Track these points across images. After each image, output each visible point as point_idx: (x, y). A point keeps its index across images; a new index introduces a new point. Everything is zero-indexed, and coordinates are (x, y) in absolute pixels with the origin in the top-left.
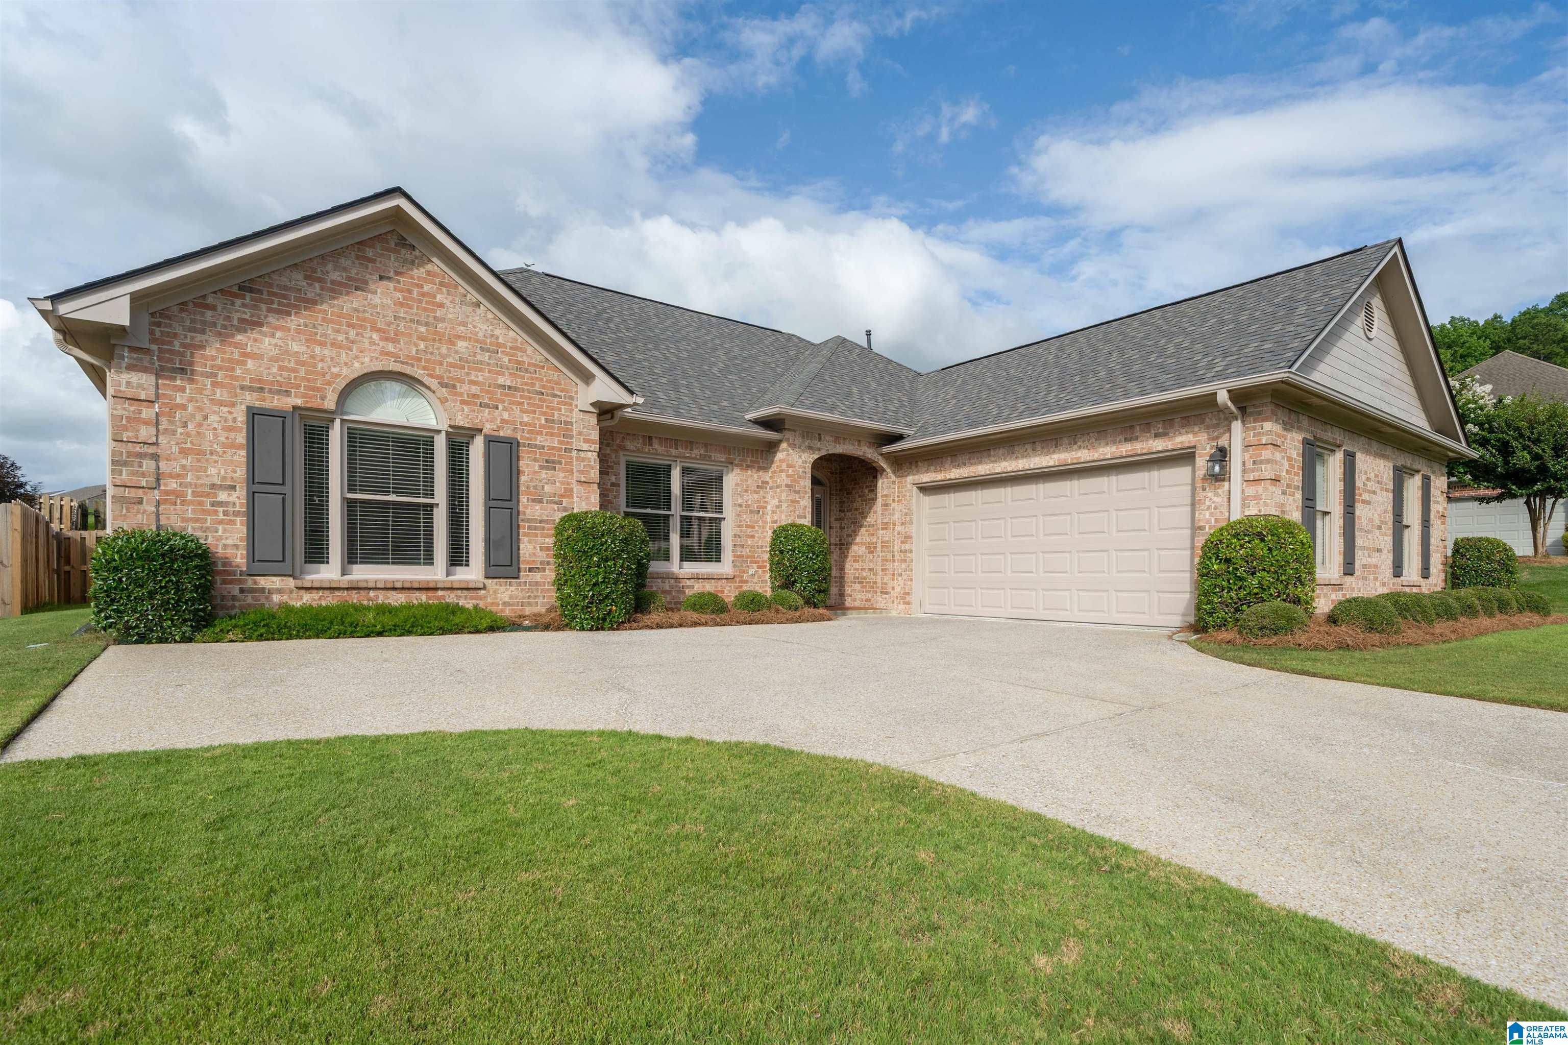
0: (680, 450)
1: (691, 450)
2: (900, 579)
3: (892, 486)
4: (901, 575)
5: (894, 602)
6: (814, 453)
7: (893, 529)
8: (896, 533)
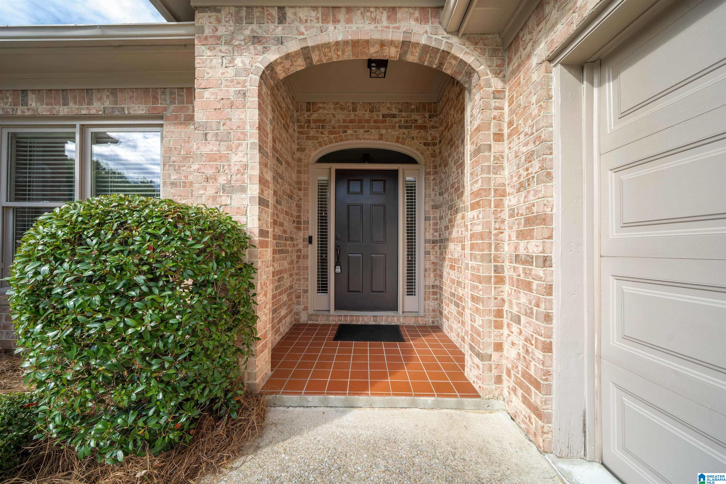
0: (71, 105)
1: (90, 103)
2: (515, 328)
3: (494, 103)
4: (518, 321)
5: (499, 380)
6: (266, 49)
7: (499, 204)
8: (505, 215)
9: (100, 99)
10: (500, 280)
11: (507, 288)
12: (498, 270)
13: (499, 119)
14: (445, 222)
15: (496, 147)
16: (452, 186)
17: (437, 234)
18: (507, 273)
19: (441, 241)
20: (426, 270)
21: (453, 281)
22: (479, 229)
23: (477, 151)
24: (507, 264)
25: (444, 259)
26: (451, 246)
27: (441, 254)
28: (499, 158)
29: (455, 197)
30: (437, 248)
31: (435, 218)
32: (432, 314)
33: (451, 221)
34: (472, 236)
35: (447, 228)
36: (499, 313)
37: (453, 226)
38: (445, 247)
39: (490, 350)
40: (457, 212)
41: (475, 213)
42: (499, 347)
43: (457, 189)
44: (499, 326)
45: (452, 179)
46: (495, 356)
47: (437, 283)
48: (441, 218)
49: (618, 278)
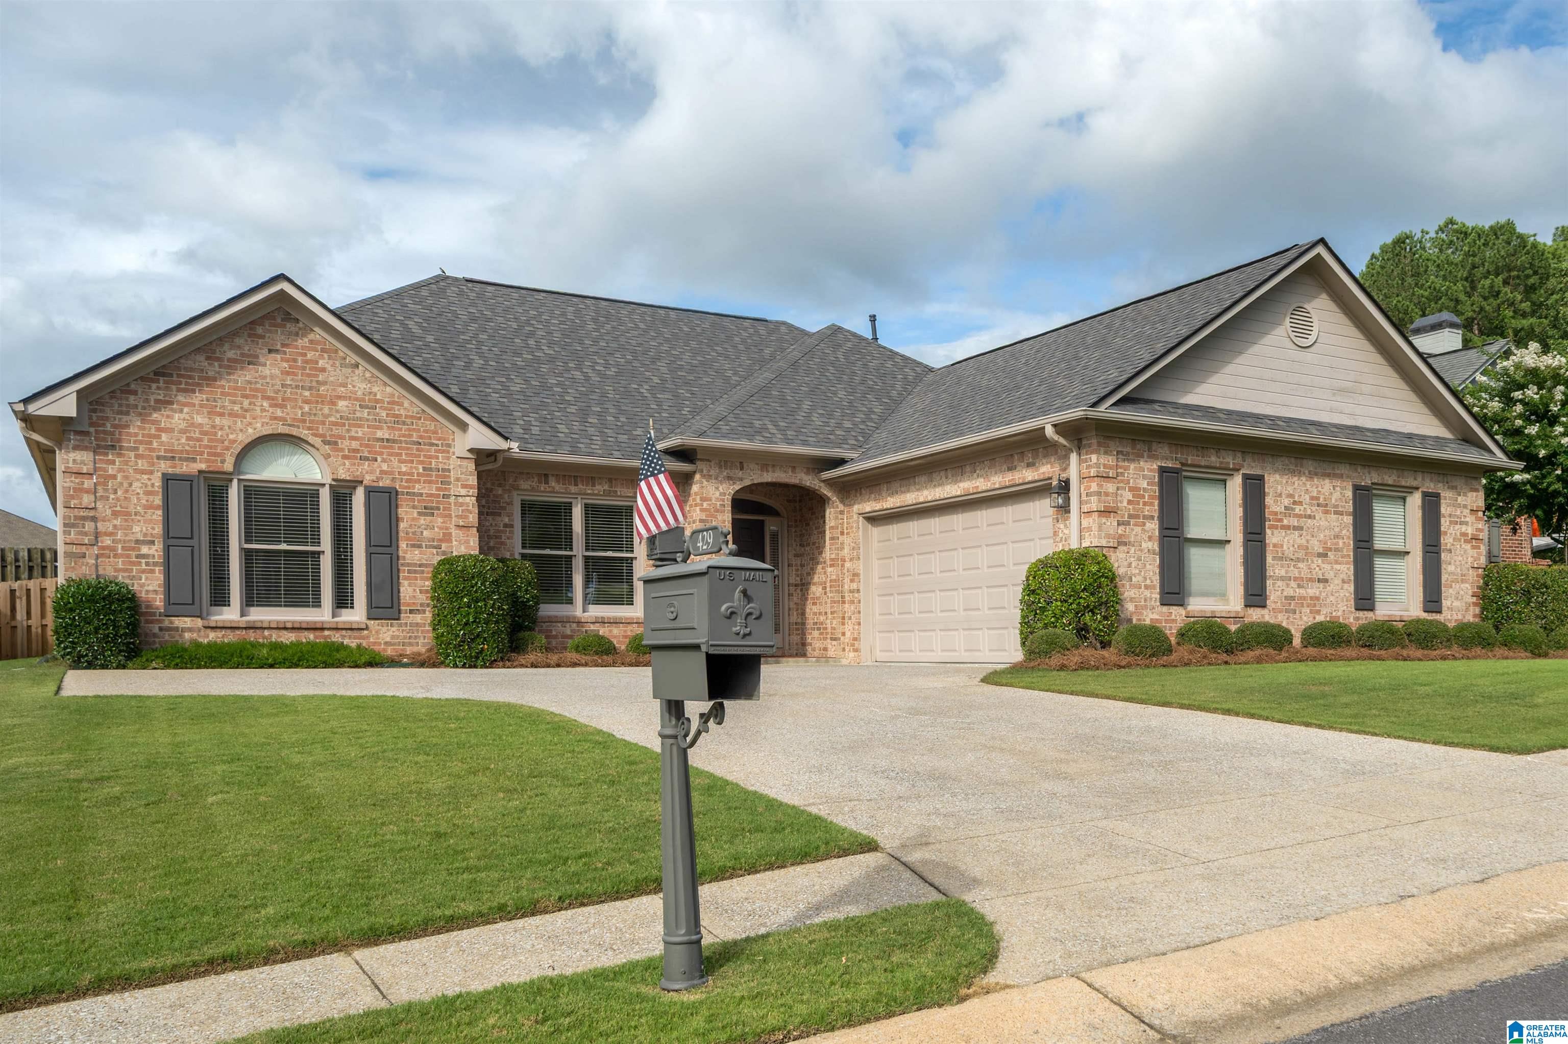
0: (580, 487)
1: (594, 485)
2: (849, 623)
3: (840, 516)
4: (850, 619)
5: (844, 650)
6: (734, 483)
7: (843, 566)
8: (845, 571)
9: (600, 484)
10: (844, 602)
11: (847, 605)
12: (843, 597)
13: (842, 524)
14: (807, 569)
15: (841, 538)
16: (814, 544)
17: (798, 579)
18: (847, 599)
19: (803, 585)
20: (789, 609)
21: (815, 614)
22: (834, 577)
23: (832, 539)
24: (846, 595)
25: (806, 599)
26: (813, 588)
27: (803, 595)
28: (842, 544)
29: (816, 552)
30: (799, 591)
31: (796, 565)
32: (795, 647)
33: (812, 569)
34: (831, 581)
35: (809, 574)
36: (843, 618)
37: (814, 573)
38: (807, 590)
39: (840, 636)
40: (818, 563)
41: (832, 569)
42: (844, 634)
43: (818, 548)
44: (843, 624)
45: (814, 538)
46: (842, 638)
47: (799, 620)
48: (802, 566)
49: (879, 596)
